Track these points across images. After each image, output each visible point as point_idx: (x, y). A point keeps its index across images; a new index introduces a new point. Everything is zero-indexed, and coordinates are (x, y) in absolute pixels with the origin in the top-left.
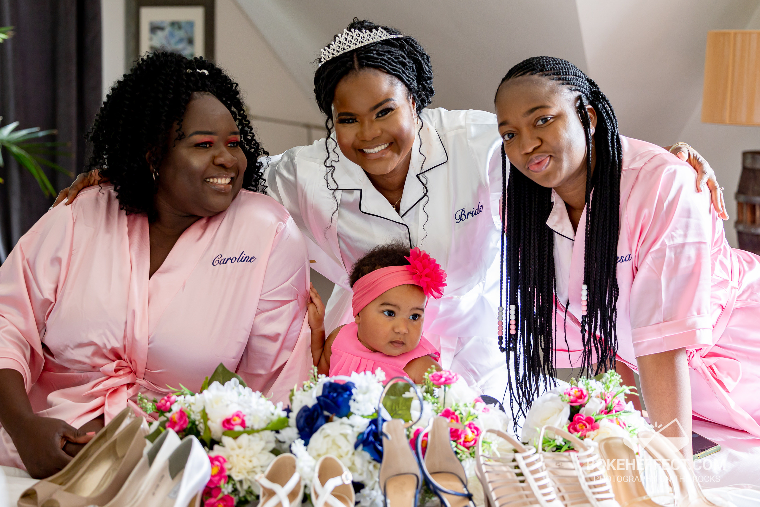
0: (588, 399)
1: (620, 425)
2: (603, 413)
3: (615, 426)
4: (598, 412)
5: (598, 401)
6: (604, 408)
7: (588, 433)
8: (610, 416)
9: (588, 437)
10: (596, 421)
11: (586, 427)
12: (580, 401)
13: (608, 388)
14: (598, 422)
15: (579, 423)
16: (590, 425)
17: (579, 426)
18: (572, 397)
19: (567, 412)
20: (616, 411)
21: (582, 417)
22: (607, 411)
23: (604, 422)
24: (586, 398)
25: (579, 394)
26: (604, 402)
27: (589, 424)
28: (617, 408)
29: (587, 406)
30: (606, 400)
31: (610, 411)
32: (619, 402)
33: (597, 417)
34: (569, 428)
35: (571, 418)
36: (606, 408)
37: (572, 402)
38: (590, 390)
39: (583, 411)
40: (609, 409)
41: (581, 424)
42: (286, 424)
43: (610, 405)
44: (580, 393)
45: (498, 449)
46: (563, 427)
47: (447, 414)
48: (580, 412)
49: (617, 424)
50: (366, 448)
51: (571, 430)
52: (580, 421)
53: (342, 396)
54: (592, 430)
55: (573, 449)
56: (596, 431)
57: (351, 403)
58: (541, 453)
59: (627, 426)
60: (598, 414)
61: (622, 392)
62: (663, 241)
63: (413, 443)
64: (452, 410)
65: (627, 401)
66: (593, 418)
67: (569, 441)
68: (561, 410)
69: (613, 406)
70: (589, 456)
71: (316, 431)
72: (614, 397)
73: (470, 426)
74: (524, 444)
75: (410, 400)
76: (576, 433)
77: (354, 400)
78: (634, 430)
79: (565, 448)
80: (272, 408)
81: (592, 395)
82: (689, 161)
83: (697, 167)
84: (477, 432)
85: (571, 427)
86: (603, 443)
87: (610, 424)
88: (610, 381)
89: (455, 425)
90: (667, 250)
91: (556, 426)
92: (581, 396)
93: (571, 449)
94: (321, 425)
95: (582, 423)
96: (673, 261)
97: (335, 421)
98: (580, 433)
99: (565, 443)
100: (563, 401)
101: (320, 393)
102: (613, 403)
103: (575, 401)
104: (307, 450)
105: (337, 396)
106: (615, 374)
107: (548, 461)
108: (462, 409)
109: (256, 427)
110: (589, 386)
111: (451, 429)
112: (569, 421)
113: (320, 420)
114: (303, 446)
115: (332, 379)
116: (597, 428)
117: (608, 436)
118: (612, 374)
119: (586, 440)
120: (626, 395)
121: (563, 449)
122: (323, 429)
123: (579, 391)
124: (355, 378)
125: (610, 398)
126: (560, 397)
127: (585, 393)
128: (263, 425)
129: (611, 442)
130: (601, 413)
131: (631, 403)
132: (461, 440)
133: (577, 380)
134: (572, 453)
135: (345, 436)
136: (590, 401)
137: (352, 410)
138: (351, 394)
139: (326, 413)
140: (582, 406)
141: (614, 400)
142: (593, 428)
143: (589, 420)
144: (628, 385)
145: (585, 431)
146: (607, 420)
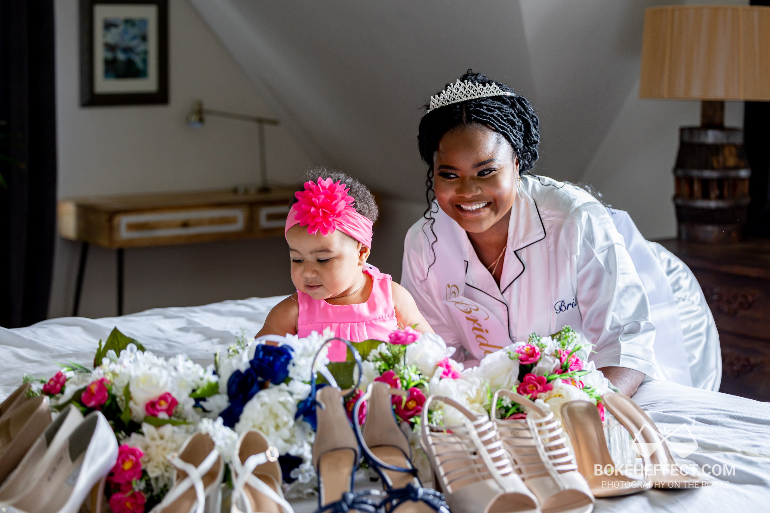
1: (576, 386)
2: (557, 373)
3: (570, 387)
4: (552, 370)
5: (551, 359)
6: (559, 367)
7: (539, 394)
8: (565, 376)
9: (540, 398)
11: (537, 388)
12: (531, 359)
14: (551, 383)
15: (530, 383)
16: (542, 387)
17: (529, 387)
19: (516, 371)
20: (573, 371)
21: (533, 378)
23: (558, 382)
24: (539, 356)
25: (530, 352)
26: (558, 361)
27: (540, 385)
28: (573, 368)
30: (560, 359)
31: (566, 371)
32: (577, 360)
33: (551, 377)
34: (518, 390)
35: (521, 378)
36: (561, 367)
38: (543, 348)
40: (564, 369)
41: (531, 385)
43: (565, 363)
44: (532, 351)
46: (512, 388)
48: (532, 372)
49: (573, 385)
50: (305, 417)
51: (521, 391)
52: (531, 381)
53: (279, 360)
54: (544, 391)
55: (522, 412)
56: (548, 392)
57: (290, 367)
59: (585, 387)
60: (552, 374)
61: (578, 350)
66: (545, 378)
67: (517, 403)
68: (510, 369)
69: (569, 365)
71: (250, 398)
72: (570, 354)
76: (525, 395)
77: (294, 365)
78: (593, 391)
79: (513, 410)
81: (545, 353)
85: (521, 388)
87: (566, 386)
92: (533, 353)
93: (519, 412)
95: (533, 383)
97: (270, 388)
98: (530, 395)
99: (513, 405)
100: (512, 359)
101: (252, 357)
102: (569, 361)
103: (526, 360)
105: (274, 360)
107: (502, 430)
110: (540, 343)
112: (519, 382)
113: (255, 387)
116: (551, 389)
118: (567, 330)
119: (537, 401)
122: (259, 397)
123: (531, 349)
124: (291, 341)
125: (566, 356)
127: (537, 351)
130: (555, 372)
136: (542, 359)
137: (291, 375)
138: (290, 358)
140: (534, 364)
142: (545, 389)
143: (541, 381)
145: (536, 392)
146: (561, 381)
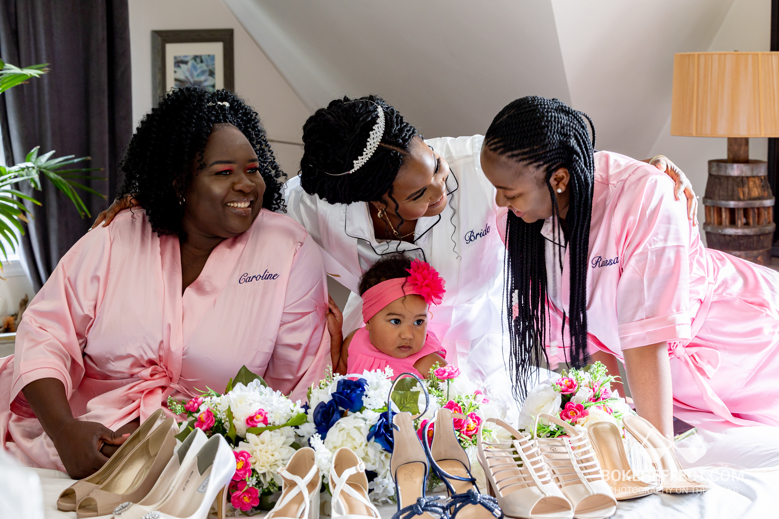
0: (578, 389)
1: (607, 412)
2: (591, 401)
3: (602, 412)
4: (587, 400)
5: (587, 389)
6: (592, 396)
7: (579, 420)
8: (598, 404)
9: (579, 423)
10: (585, 408)
11: (577, 414)
12: (570, 390)
13: (595, 378)
14: (587, 409)
15: (570, 410)
16: (580, 412)
17: (570, 413)
18: (563, 387)
19: (559, 400)
20: (603, 399)
21: (572, 405)
22: (595, 399)
23: (593, 409)
24: (576, 388)
25: (569, 383)
26: (592, 390)
28: (604, 396)
29: (577, 394)
30: (594, 389)
31: (598, 399)
32: (606, 390)
33: (586, 405)
34: (561, 415)
35: (563, 406)
36: (594, 396)
37: (563, 391)
38: (579, 380)
39: (573, 399)
40: (597, 397)
41: (572, 412)
42: (305, 420)
43: (597, 393)
45: (497, 436)
46: (556, 414)
47: (451, 406)
48: (571, 400)
49: (605, 411)
50: (377, 440)
51: (563, 417)
52: (571, 408)
53: (355, 392)
55: (565, 434)
56: (585, 417)
57: (364, 398)
58: (536, 439)
59: (613, 412)
60: (587, 402)
61: (608, 381)
62: (645, 245)
63: (421, 434)
64: (455, 402)
65: (613, 389)
66: (583, 405)
67: (561, 427)
68: (554, 399)
69: (601, 394)
70: (580, 440)
71: (332, 425)
72: (601, 385)
73: (471, 416)
74: (521, 431)
75: (417, 393)
76: (567, 420)
77: (366, 396)
78: (620, 415)
79: (558, 433)
80: (292, 405)
81: (581, 384)
82: (667, 172)
83: (675, 177)
84: (479, 422)
85: (563, 414)
86: (592, 428)
87: (598, 410)
88: (597, 371)
89: (458, 416)
90: (649, 253)
91: (550, 413)
92: (572, 385)
93: (563, 434)
94: (337, 420)
95: (573, 410)
96: (654, 263)
97: (349, 415)
98: (571, 420)
99: (558, 429)
100: (555, 391)
101: (335, 390)
102: (600, 391)
103: (567, 391)
104: (323, 443)
105: (350, 392)
106: (602, 364)
107: (543, 446)
108: (464, 400)
109: (277, 423)
110: (579, 377)
111: (455, 420)
112: (561, 409)
113: (336, 415)
114: (320, 439)
115: (347, 377)
116: (587, 414)
117: (597, 421)
118: (598, 365)
119: (577, 426)
120: (612, 383)
121: (557, 435)
122: (338, 424)
123: (569, 381)
124: (367, 375)
125: (597, 387)
126: (553, 387)
127: (575, 383)
128: (284, 421)
129: (599, 426)
130: (590, 401)
131: (616, 391)
132: (465, 430)
133: (568, 372)
134: (565, 439)
135: (359, 429)
136: (580, 389)
137: (365, 405)
138: (364, 390)
139: (341, 408)
140: (573, 394)
141: (601, 388)
142: (583, 415)
143: (580, 407)
144: (613, 375)
145: (576, 417)
146: (595, 407)
